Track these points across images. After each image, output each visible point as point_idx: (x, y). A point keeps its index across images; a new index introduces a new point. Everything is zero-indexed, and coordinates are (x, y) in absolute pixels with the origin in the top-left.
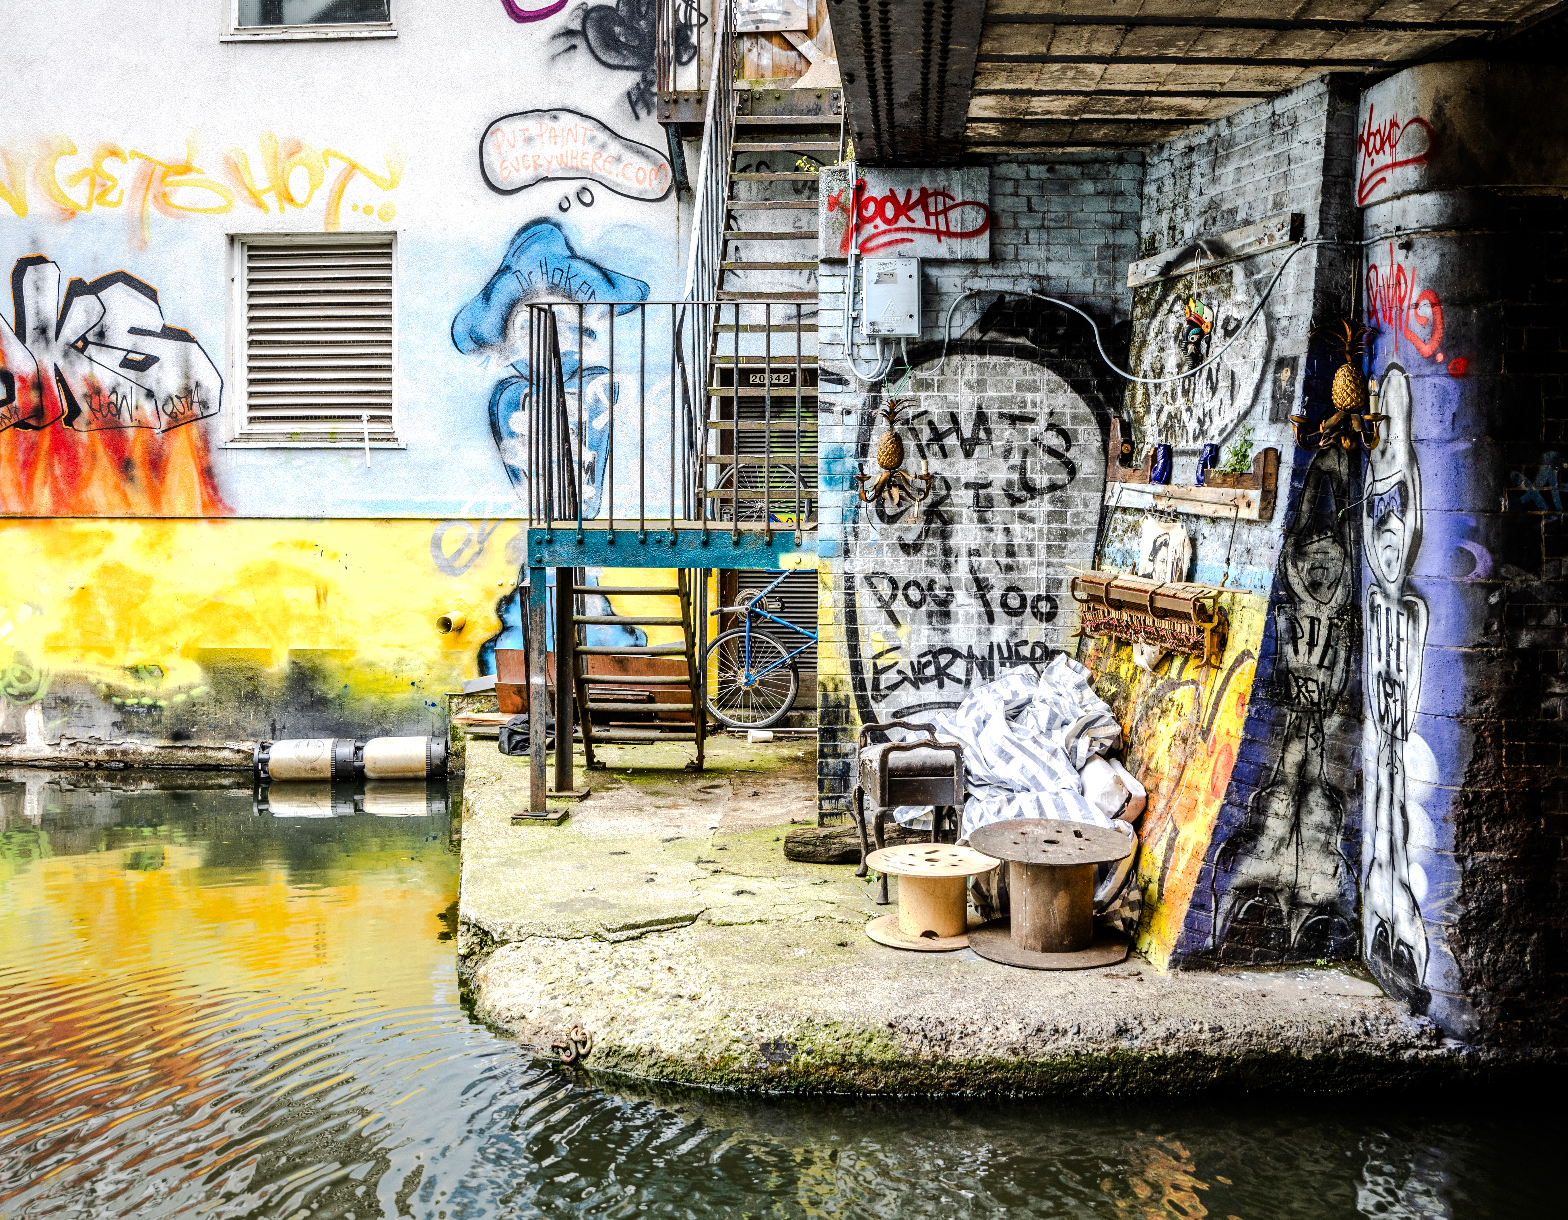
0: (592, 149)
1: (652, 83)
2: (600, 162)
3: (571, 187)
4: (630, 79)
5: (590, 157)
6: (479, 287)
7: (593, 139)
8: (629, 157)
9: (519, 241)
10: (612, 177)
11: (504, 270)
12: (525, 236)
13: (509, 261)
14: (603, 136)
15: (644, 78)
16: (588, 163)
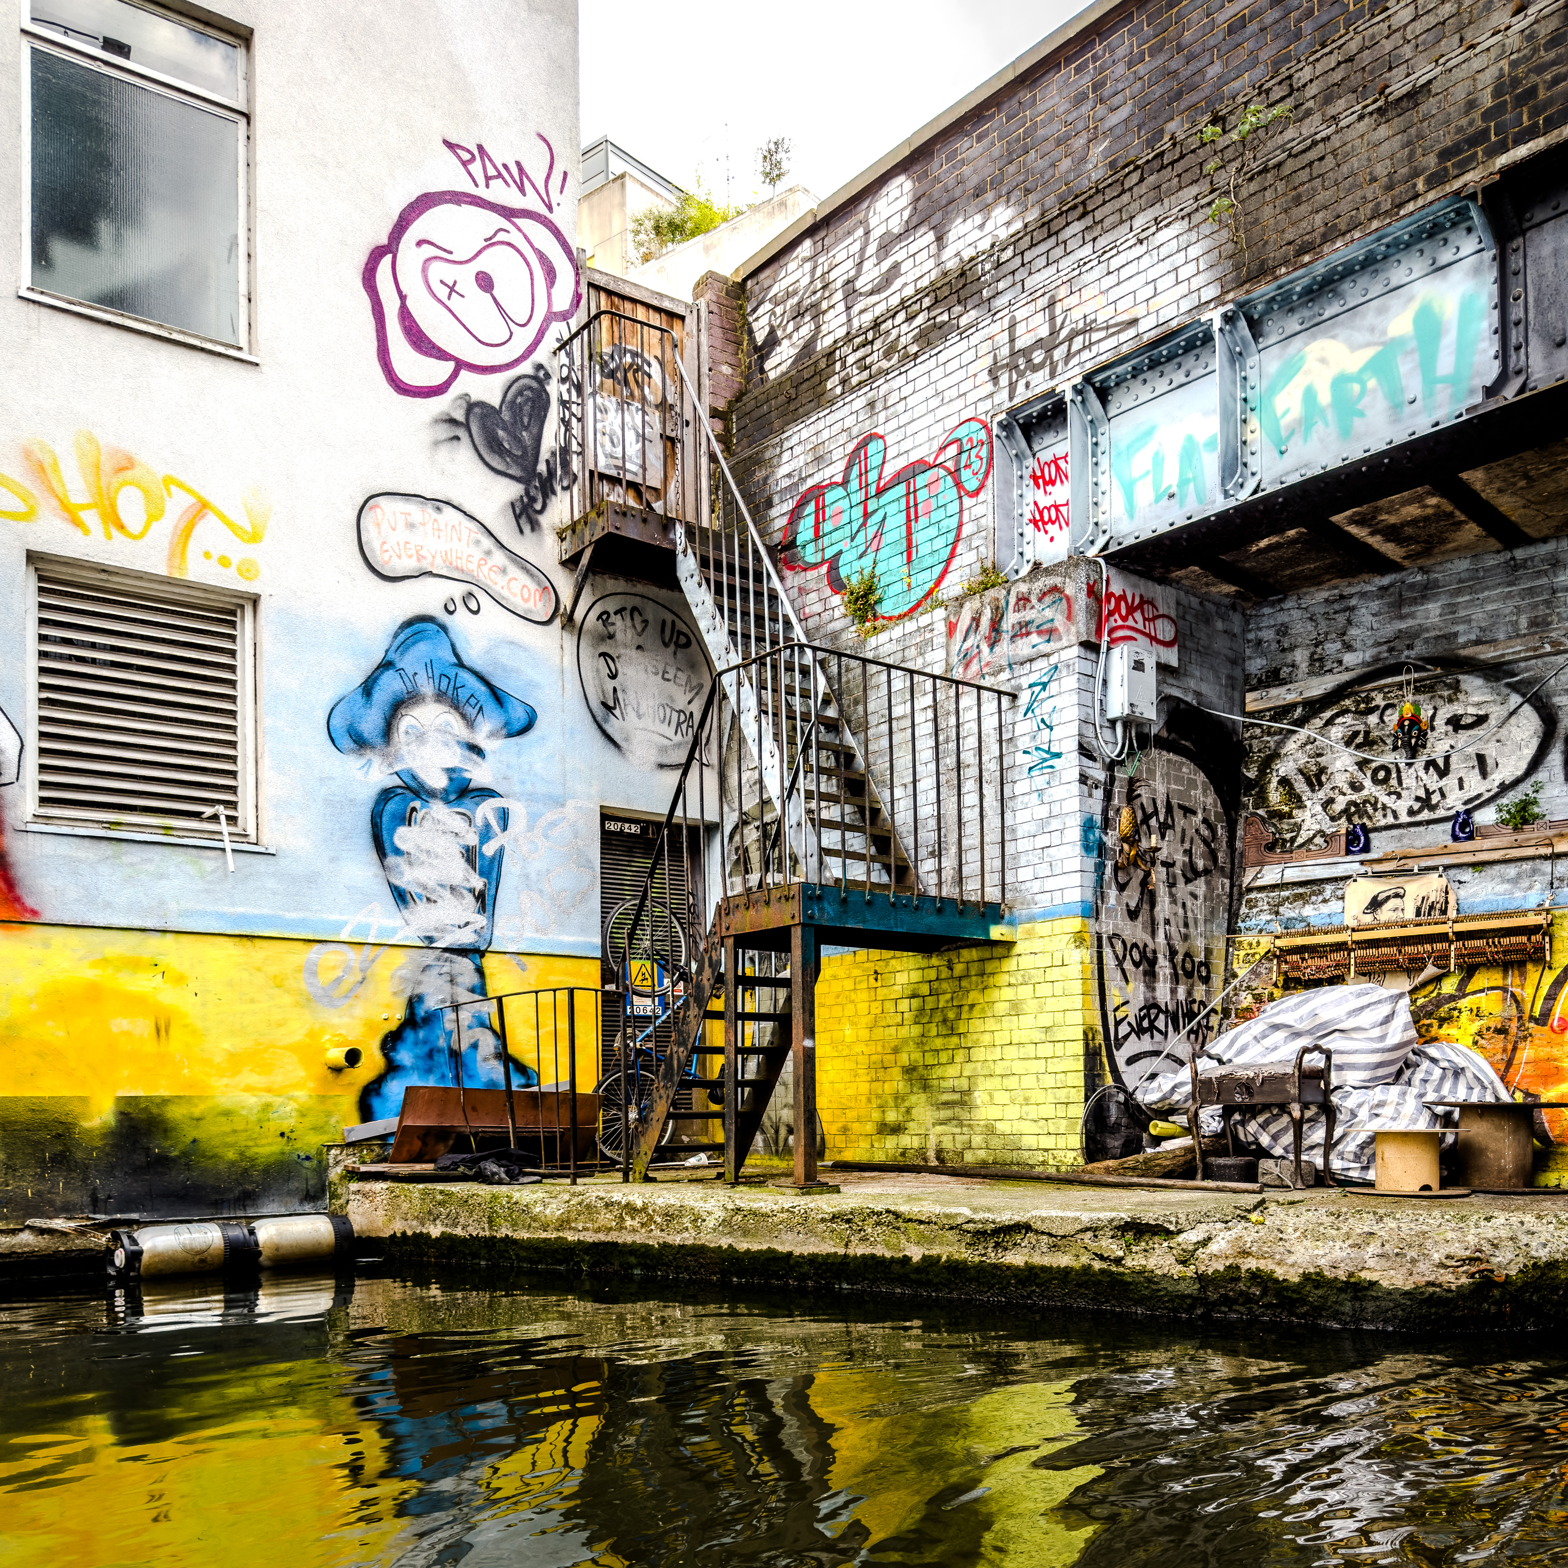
0: (477, 554)
1: (533, 500)
2: (485, 569)
3: (457, 590)
4: (513, 490)
5: (475, 560)
6: (359, 679)
7: (478, 542)
8: (514, 571)
9: (402, 637)
10: (498, 588)
11: (386, 665)
12: (408, 631)
13: (392, 656)
14: (487, 543)
15: (527, 493)
16: (473, 567)
